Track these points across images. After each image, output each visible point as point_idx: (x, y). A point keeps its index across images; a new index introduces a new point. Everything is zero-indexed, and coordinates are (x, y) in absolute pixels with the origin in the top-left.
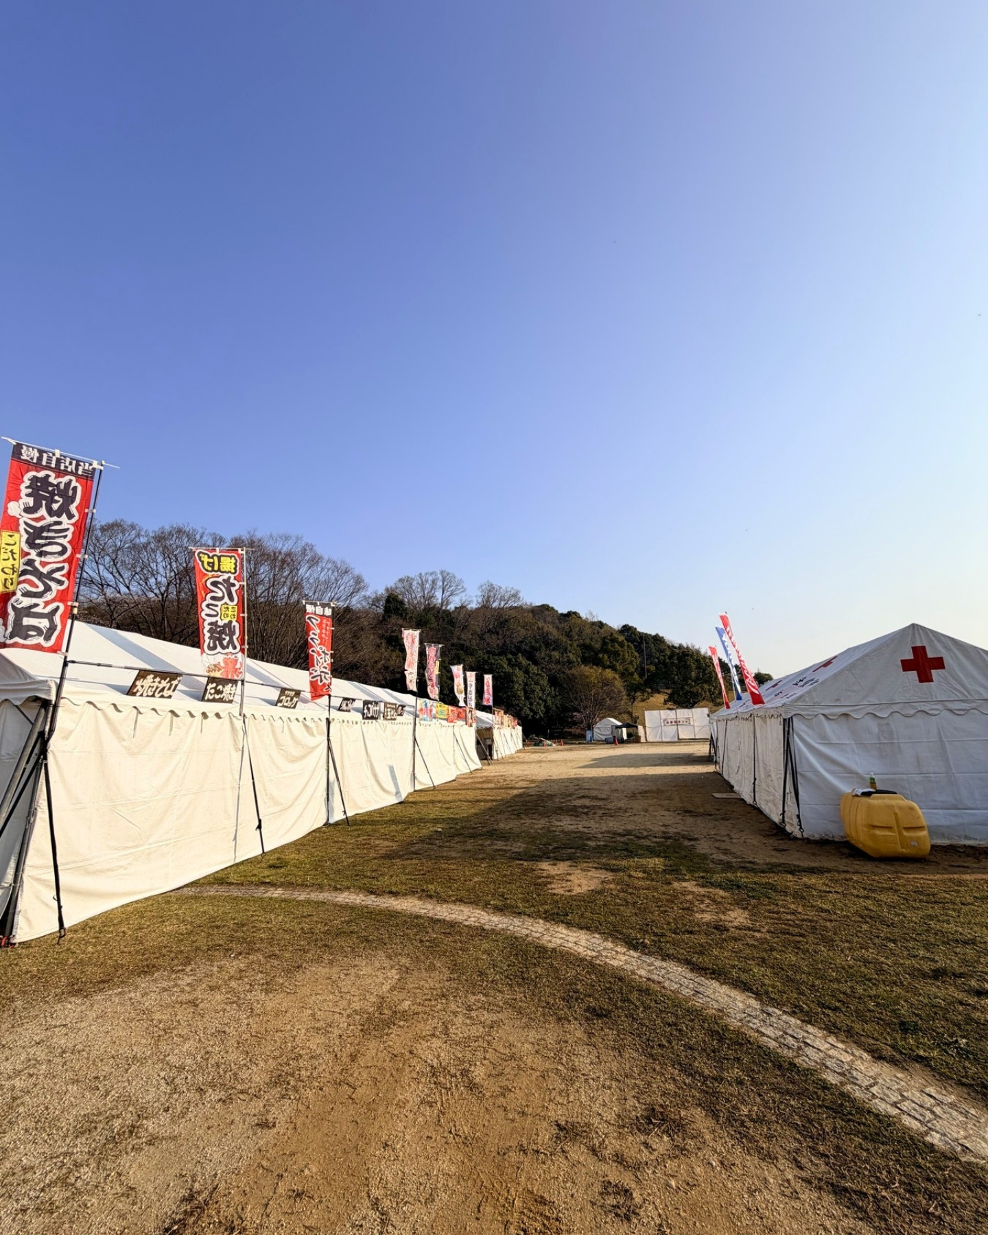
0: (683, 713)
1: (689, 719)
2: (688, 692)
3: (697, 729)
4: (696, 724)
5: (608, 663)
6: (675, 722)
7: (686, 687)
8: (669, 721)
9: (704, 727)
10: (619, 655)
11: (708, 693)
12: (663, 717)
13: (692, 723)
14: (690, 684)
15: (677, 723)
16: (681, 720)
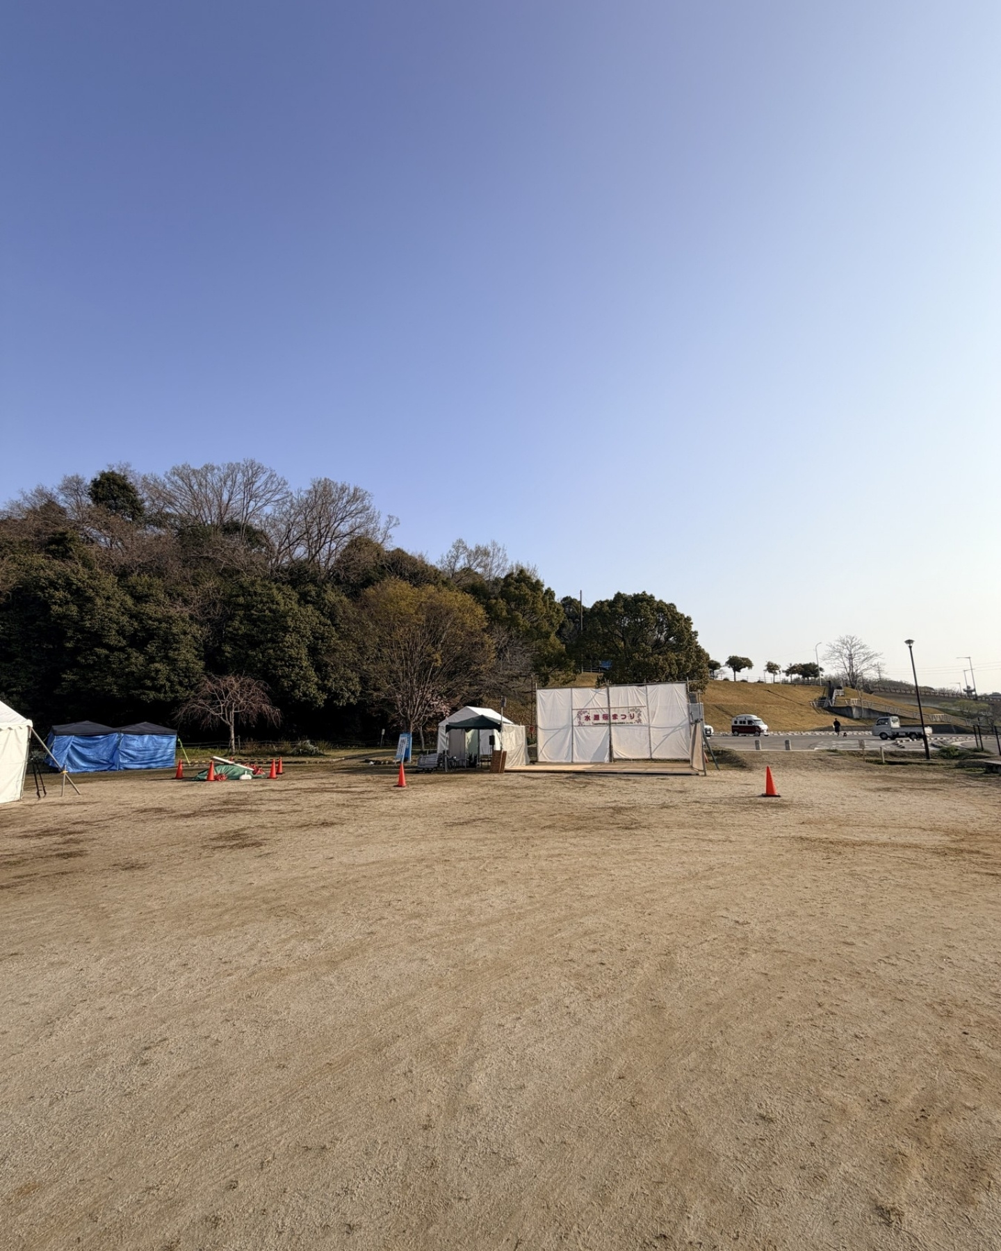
0: (624, 696)
1: (637, 710)
2: (639, 664)
3: (656, 736)
4: (653, 723)
5: (504, 613)
6: (605, 717)
7: (636, 655)
8: (592, 714)
9: (675, 729)
10: (526, 602)
11: (675, 667)
12: (578, 705)
13: (644, 721)
14: (644, 651)
15: (609, 719)
16: (619, 713)
